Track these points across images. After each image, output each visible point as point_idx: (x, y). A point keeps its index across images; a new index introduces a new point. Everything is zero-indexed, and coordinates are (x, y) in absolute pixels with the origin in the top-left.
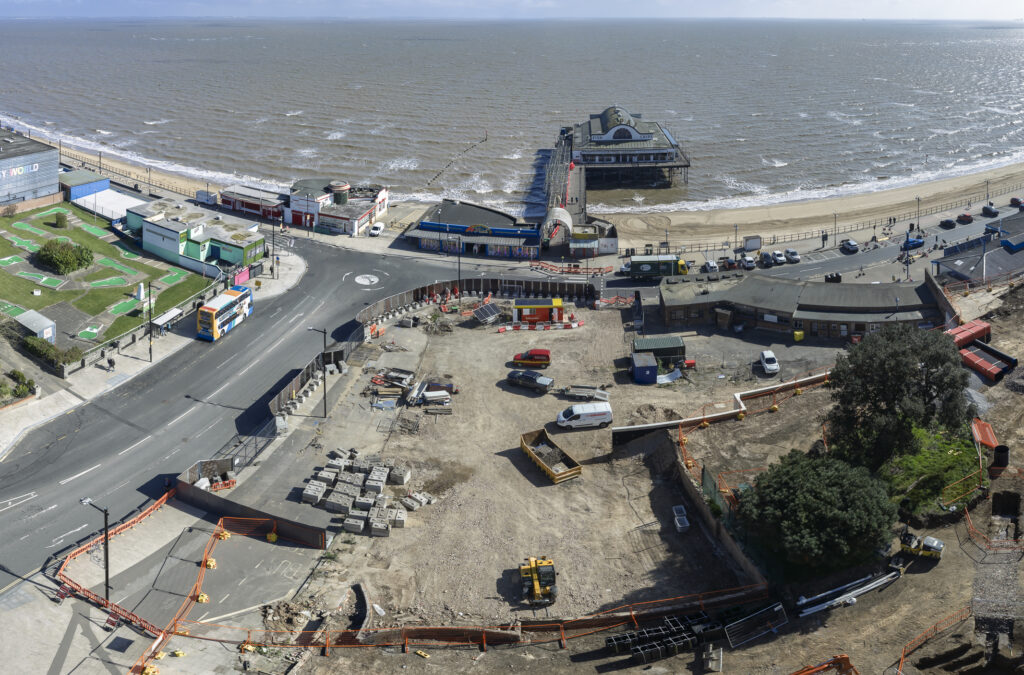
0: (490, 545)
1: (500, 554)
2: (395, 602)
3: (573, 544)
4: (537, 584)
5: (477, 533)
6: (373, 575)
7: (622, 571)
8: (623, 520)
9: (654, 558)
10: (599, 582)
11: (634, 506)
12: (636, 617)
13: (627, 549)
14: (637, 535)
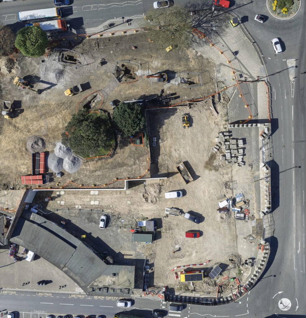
0: (196, 135)
1: (194, 132)
2: (210, 111)
3: (179, 136)
4: (186, 120)
5: (200, 139)
6: (216, 119)
7: (170, 126)
8: (168, 146)
9: (163, 130)
10: (174, 123)
11: (164, 151)
12: (169, 107)
13: (168, 134)
14: (165, 139)
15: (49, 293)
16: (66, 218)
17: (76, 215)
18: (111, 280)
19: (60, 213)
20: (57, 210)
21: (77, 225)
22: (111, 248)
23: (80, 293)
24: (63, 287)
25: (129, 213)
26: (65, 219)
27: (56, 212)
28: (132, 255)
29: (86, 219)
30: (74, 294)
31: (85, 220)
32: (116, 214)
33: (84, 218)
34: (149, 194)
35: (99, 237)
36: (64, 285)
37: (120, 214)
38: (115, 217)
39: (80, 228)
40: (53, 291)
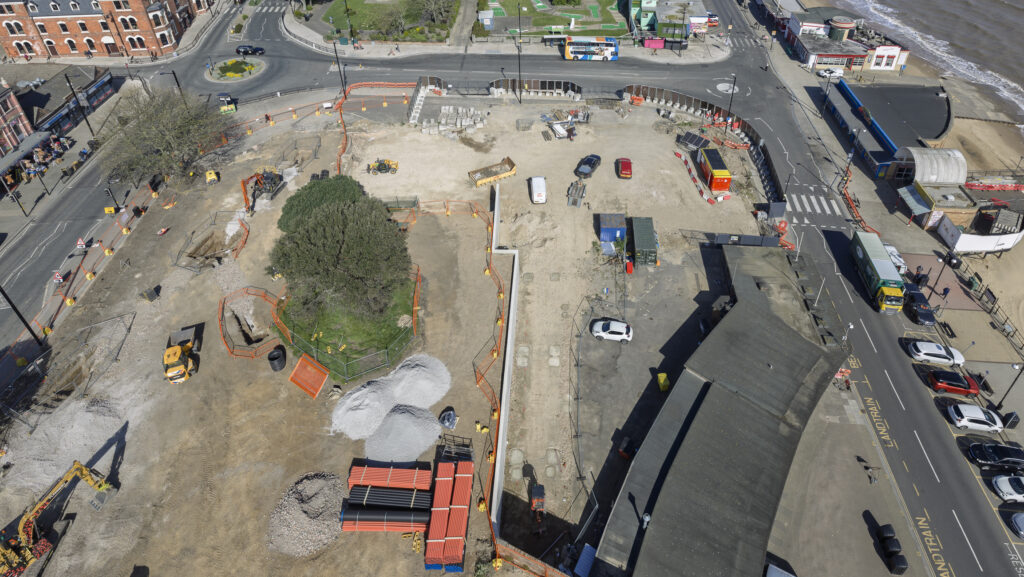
15: (920, 531)
16: (609, 448)
17: (597, 414)
18: (779, 293)
19: (592, 469)
20: (581, 478)
21: (630, 409)
22: (688, 320)
23: (863, 411)
24: (867, 468)
25: (583, 277)
26: (611, 451)
27: (590, 484)
28: (696, 275)
29: (608, 382)
30: (877, 432)
31: (611, 386)
32: (586, 305)
33: (606, 388)
34: (534, 238)
35: (661, 346)
36: (860, 466)
37: (588, 297)
38: (596, 308)
39: (639, 401)
40: (905, 511)
